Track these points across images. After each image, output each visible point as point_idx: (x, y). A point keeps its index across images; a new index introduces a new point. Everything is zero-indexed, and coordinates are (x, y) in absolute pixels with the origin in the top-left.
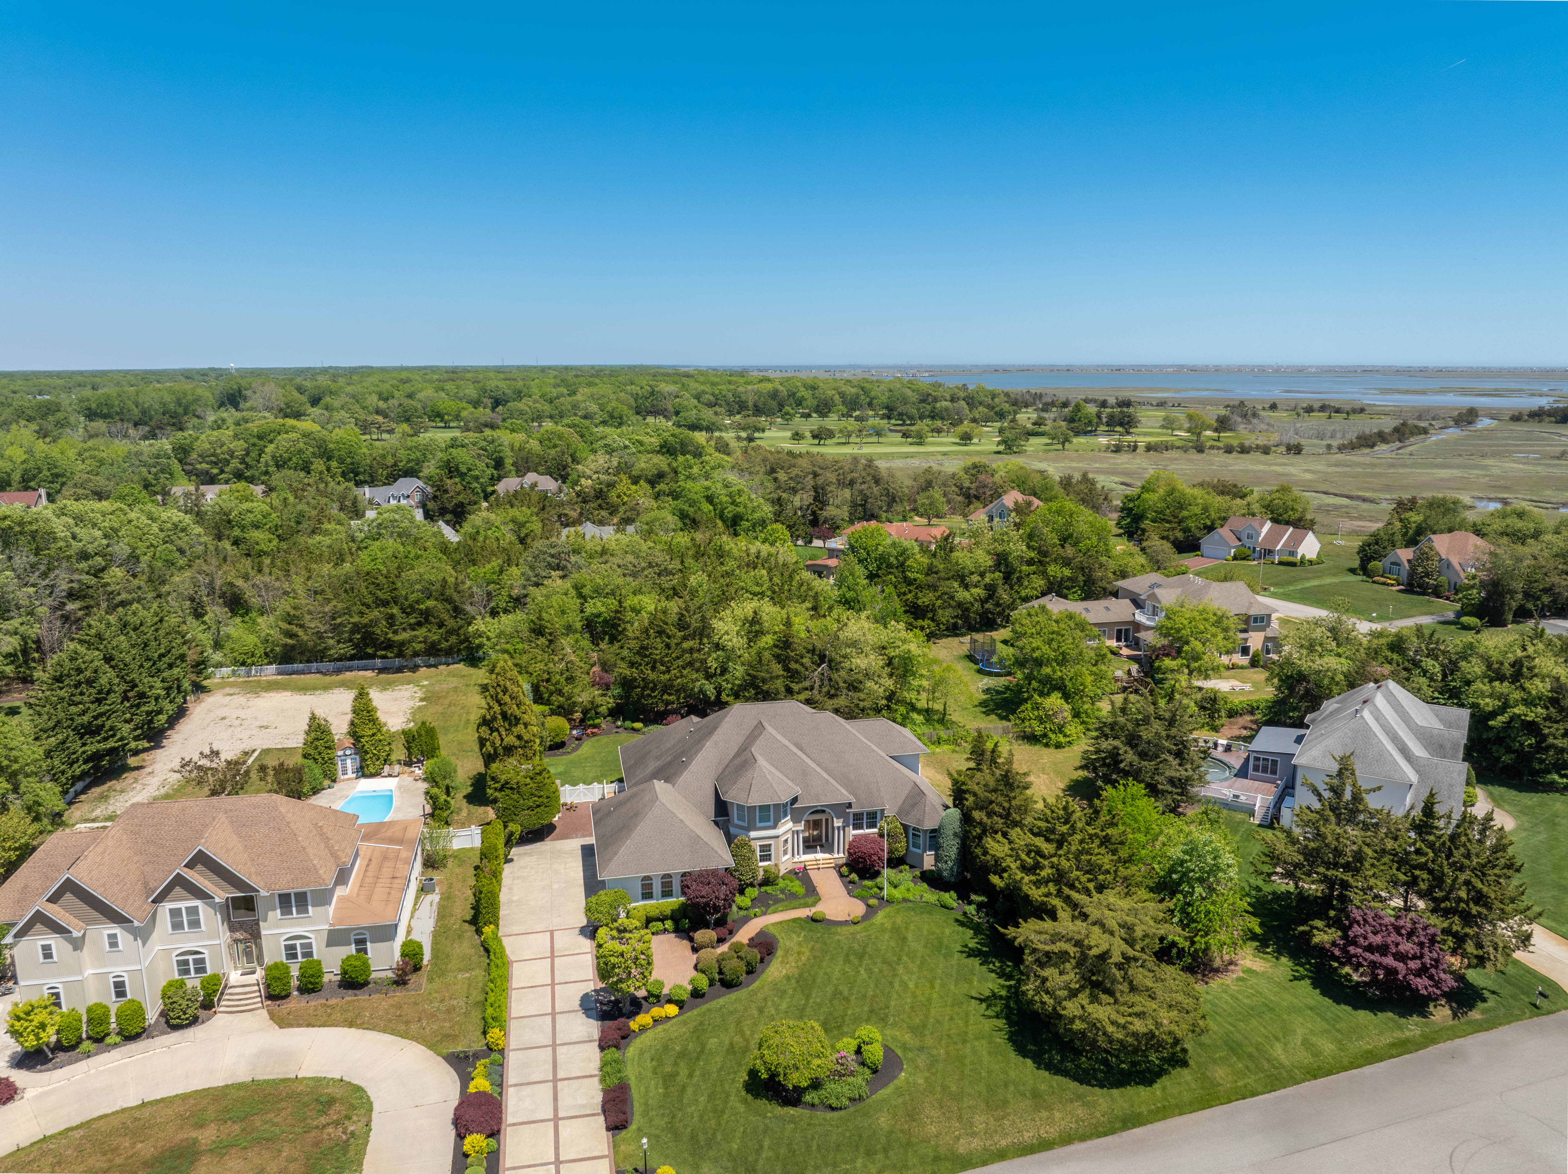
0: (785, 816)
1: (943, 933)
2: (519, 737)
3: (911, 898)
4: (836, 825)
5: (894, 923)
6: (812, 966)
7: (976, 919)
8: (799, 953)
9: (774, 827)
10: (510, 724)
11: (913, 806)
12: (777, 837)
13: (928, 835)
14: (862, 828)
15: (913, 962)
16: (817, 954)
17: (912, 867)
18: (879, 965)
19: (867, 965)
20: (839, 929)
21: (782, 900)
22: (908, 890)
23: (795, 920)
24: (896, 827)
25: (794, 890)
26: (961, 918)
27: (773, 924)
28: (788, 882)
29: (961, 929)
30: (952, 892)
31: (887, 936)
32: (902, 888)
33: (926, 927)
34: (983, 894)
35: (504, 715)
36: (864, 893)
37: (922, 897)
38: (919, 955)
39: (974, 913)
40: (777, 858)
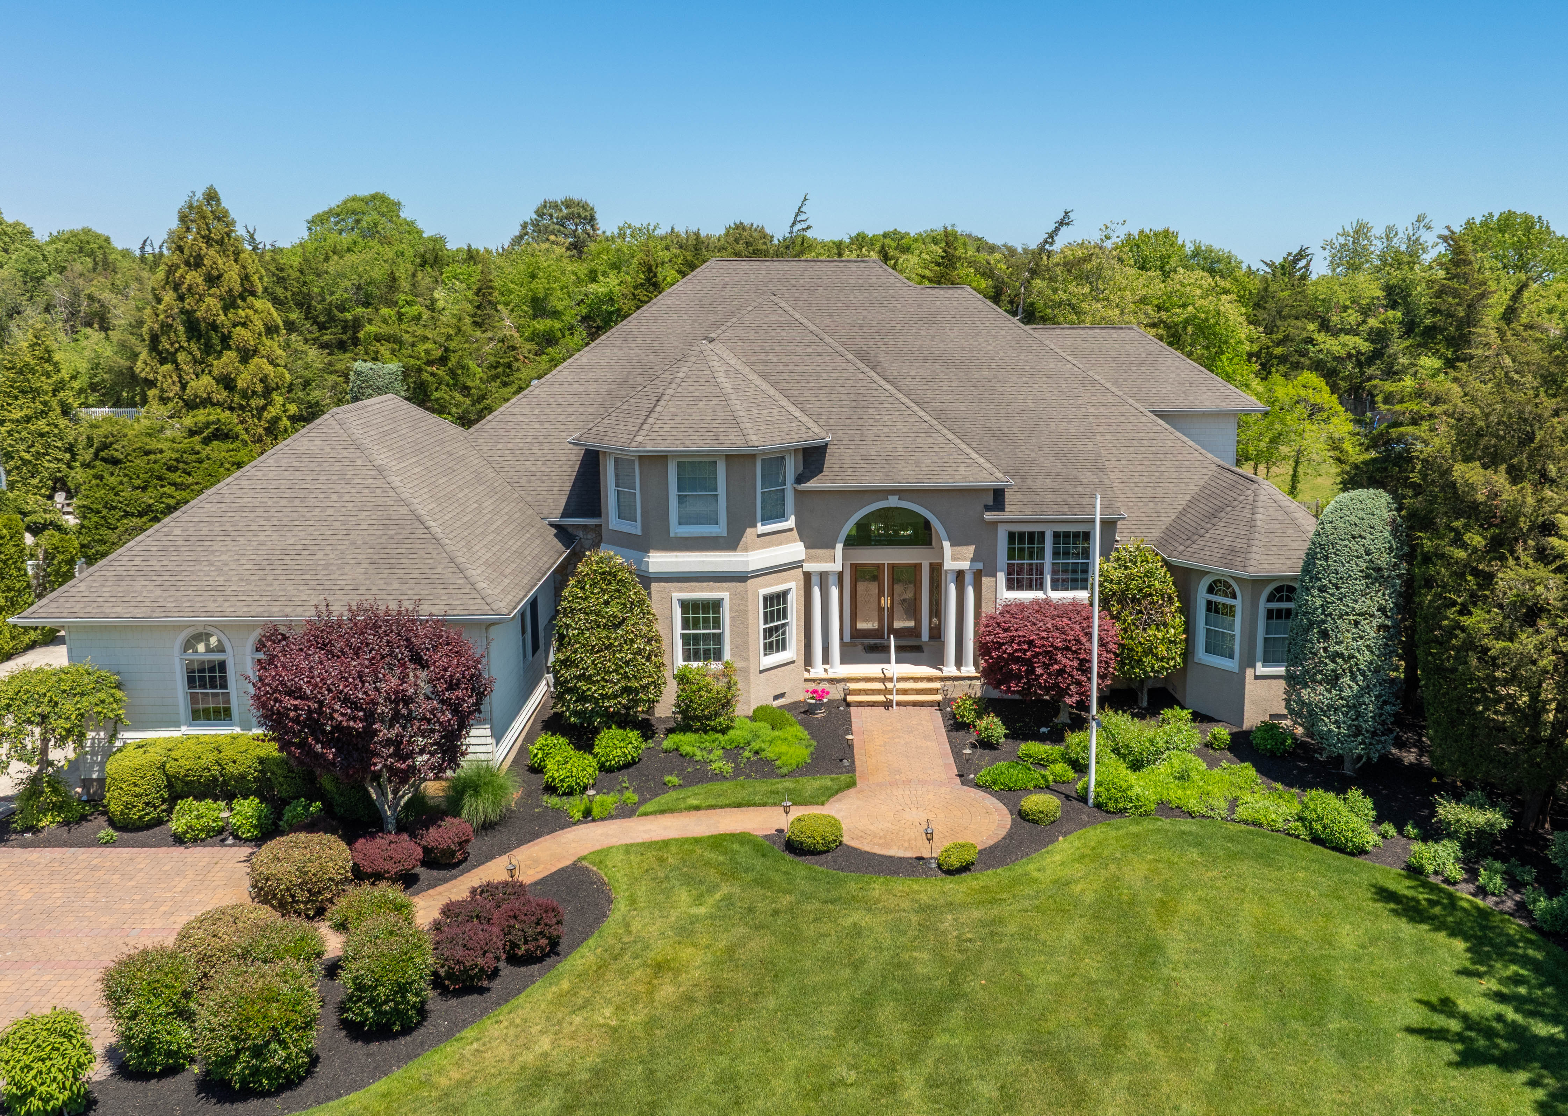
0: (781, 516)
1: (1328, 941)
2: (227, 382)
3: (1193, 804)
4: (950, 564)
5: (1113, 883)
6: (685, 1033)
7: (1464, 893)
8: (660, 968)
9: (731, 542)
10: (208, 349)
11: (1213, 515)
12: (741, 578)
13: (1263, 606)
14: (1040, 587)
15: (1182, 1065)
16: (740, 979)
17: (1199, 717)
18: (1009, 1062)
19: (951, 1055)
20: (877, 888)
21: (719, 777)
22: (1183, 777)
23: (717, 842)
24: (1149, 574)
25: (770, 753)
26: (1403, 887)
27: (628, 849)
28: (763, 728)
29: (1406, 929)
30: (1355, 794)
31: (1071, 934)
32: (1162, 769)
33: (1251, 910)
34: (1491, 801)
35: (193, 328)
36: (1017, 775)
37: (1234, 803)
38: (1214, 1028)
39: (1454, 870)
40: (741, 649)
